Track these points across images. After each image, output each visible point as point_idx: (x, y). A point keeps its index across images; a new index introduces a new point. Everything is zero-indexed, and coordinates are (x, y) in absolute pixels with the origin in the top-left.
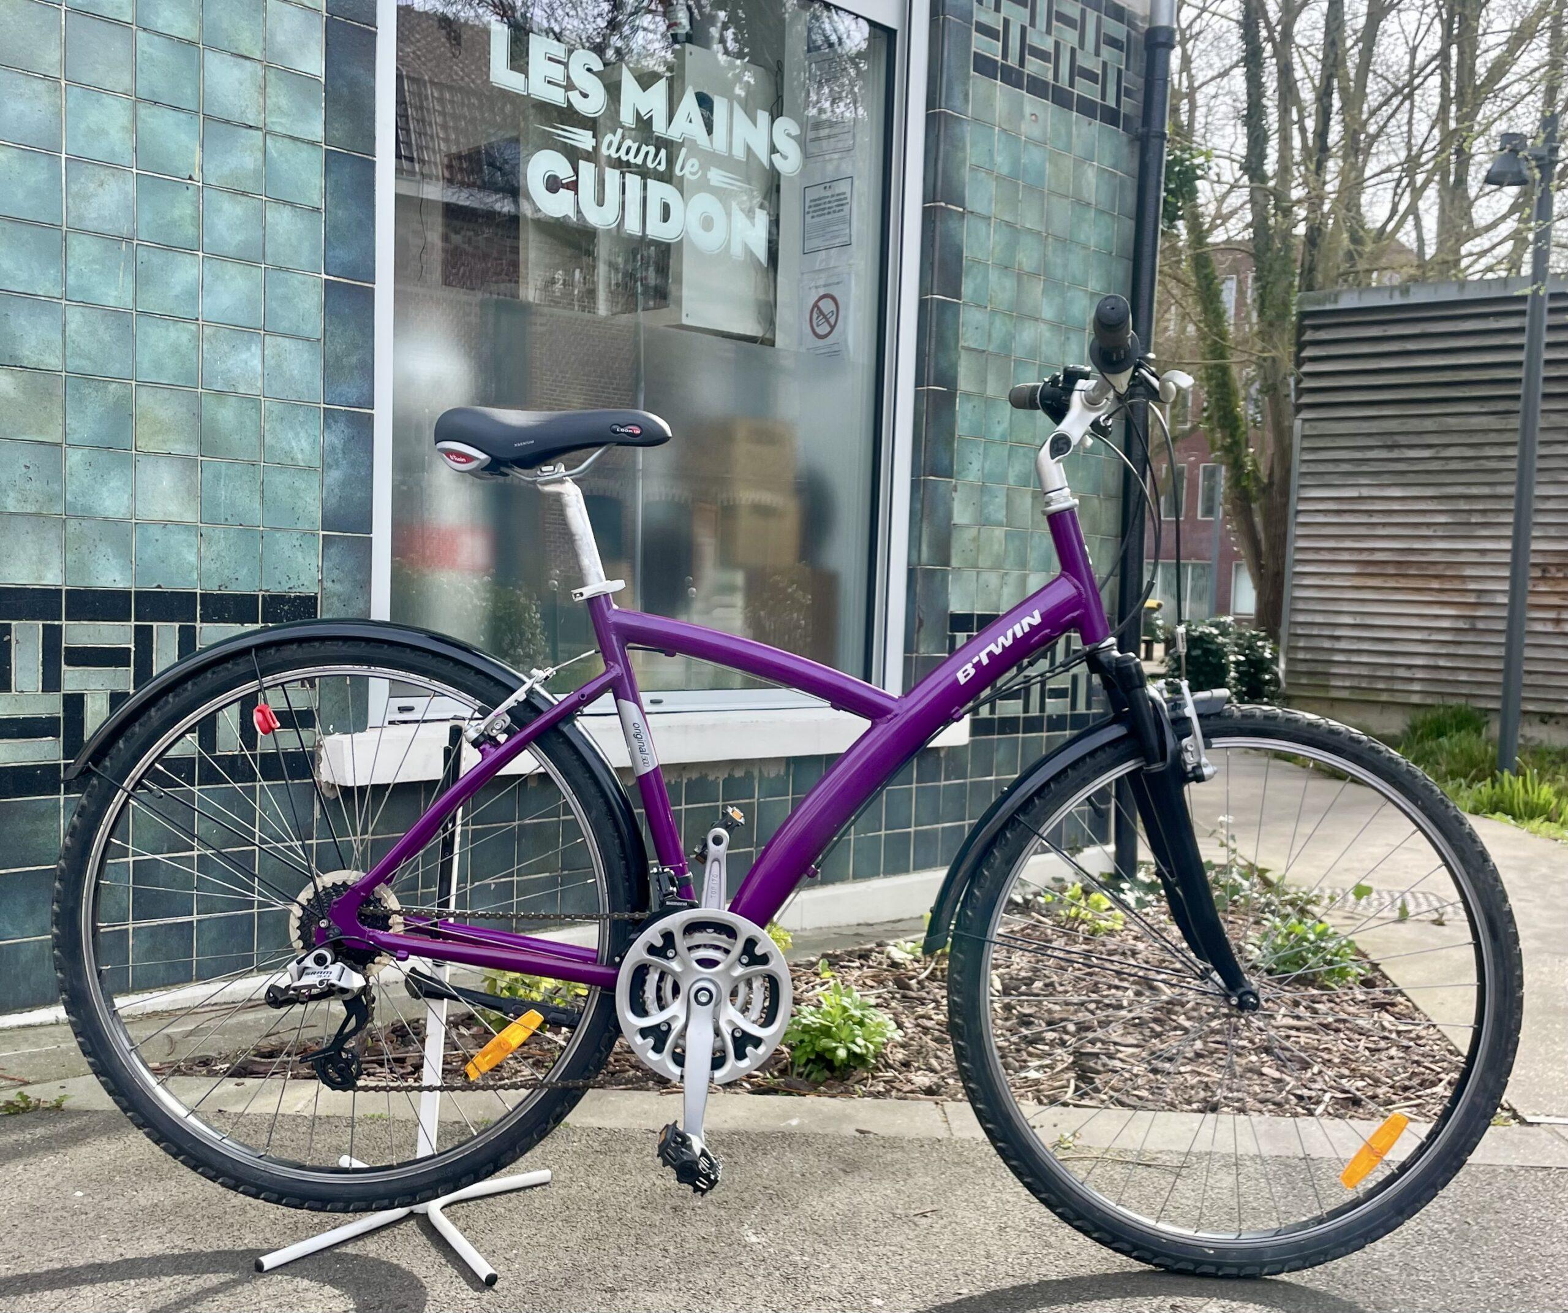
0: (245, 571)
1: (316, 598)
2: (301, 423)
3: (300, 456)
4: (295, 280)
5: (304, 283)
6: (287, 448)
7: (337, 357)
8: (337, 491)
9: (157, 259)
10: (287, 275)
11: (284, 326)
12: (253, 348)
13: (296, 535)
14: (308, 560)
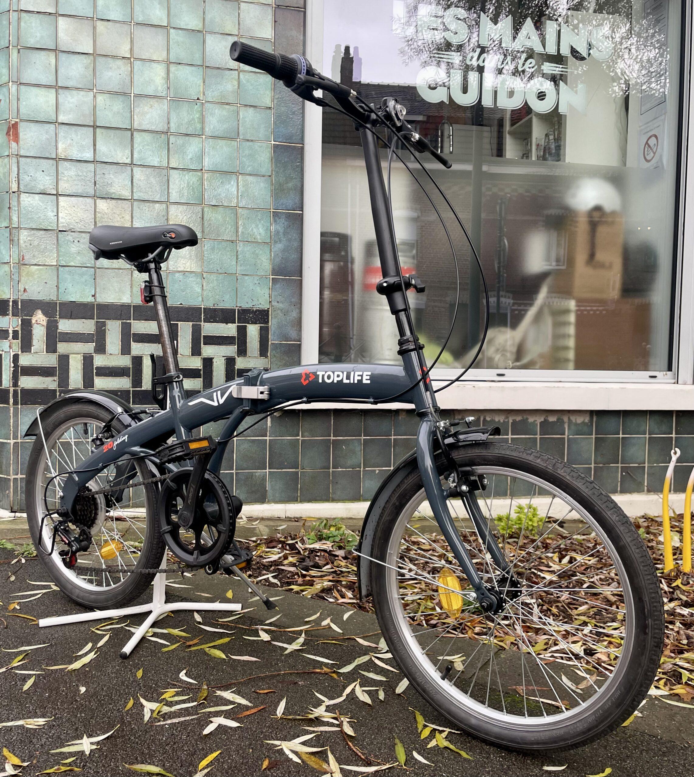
0: (228, 296)
1: (268, 311)
2: (260, 220)
3: (259, 237)
4: (257, 145)
5: (261, 147)
6: (251, 233)
7: (280, 184)
8: (280, 254)
9: (180, 141)
10: (251, 143)
11: (249, 170)
12: (232, 183)
13: (257, 278)
14: (263, 292)
